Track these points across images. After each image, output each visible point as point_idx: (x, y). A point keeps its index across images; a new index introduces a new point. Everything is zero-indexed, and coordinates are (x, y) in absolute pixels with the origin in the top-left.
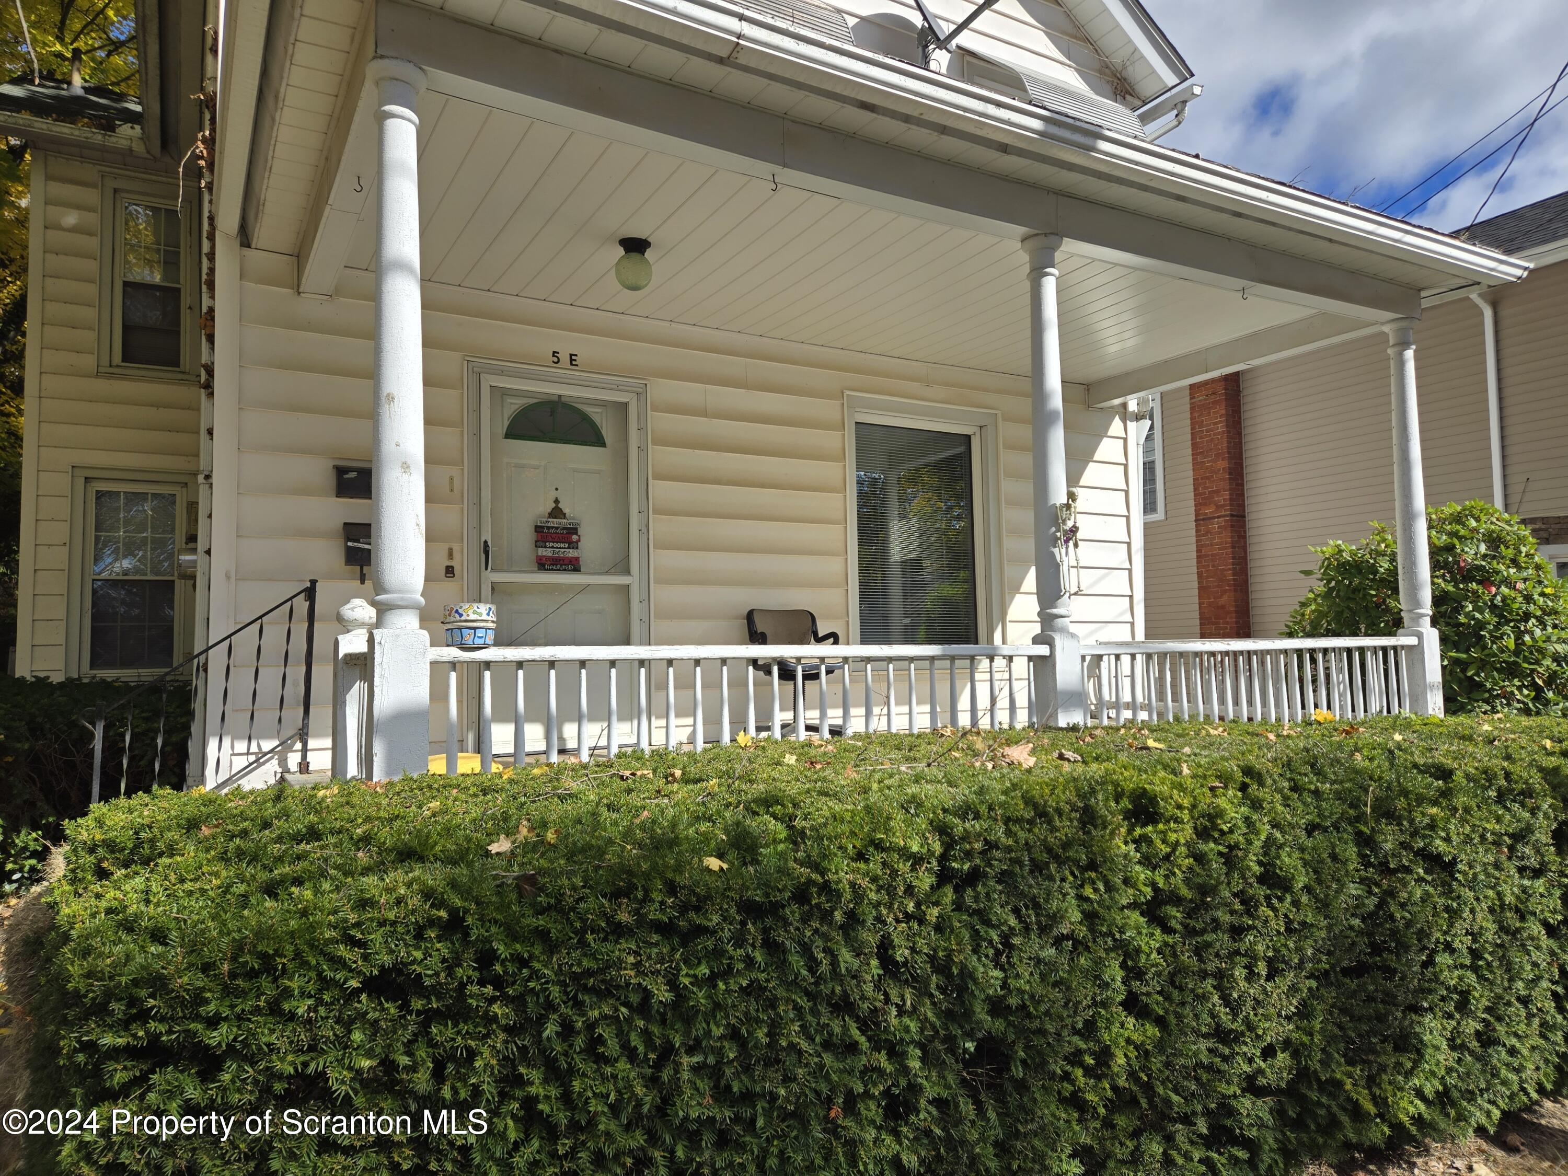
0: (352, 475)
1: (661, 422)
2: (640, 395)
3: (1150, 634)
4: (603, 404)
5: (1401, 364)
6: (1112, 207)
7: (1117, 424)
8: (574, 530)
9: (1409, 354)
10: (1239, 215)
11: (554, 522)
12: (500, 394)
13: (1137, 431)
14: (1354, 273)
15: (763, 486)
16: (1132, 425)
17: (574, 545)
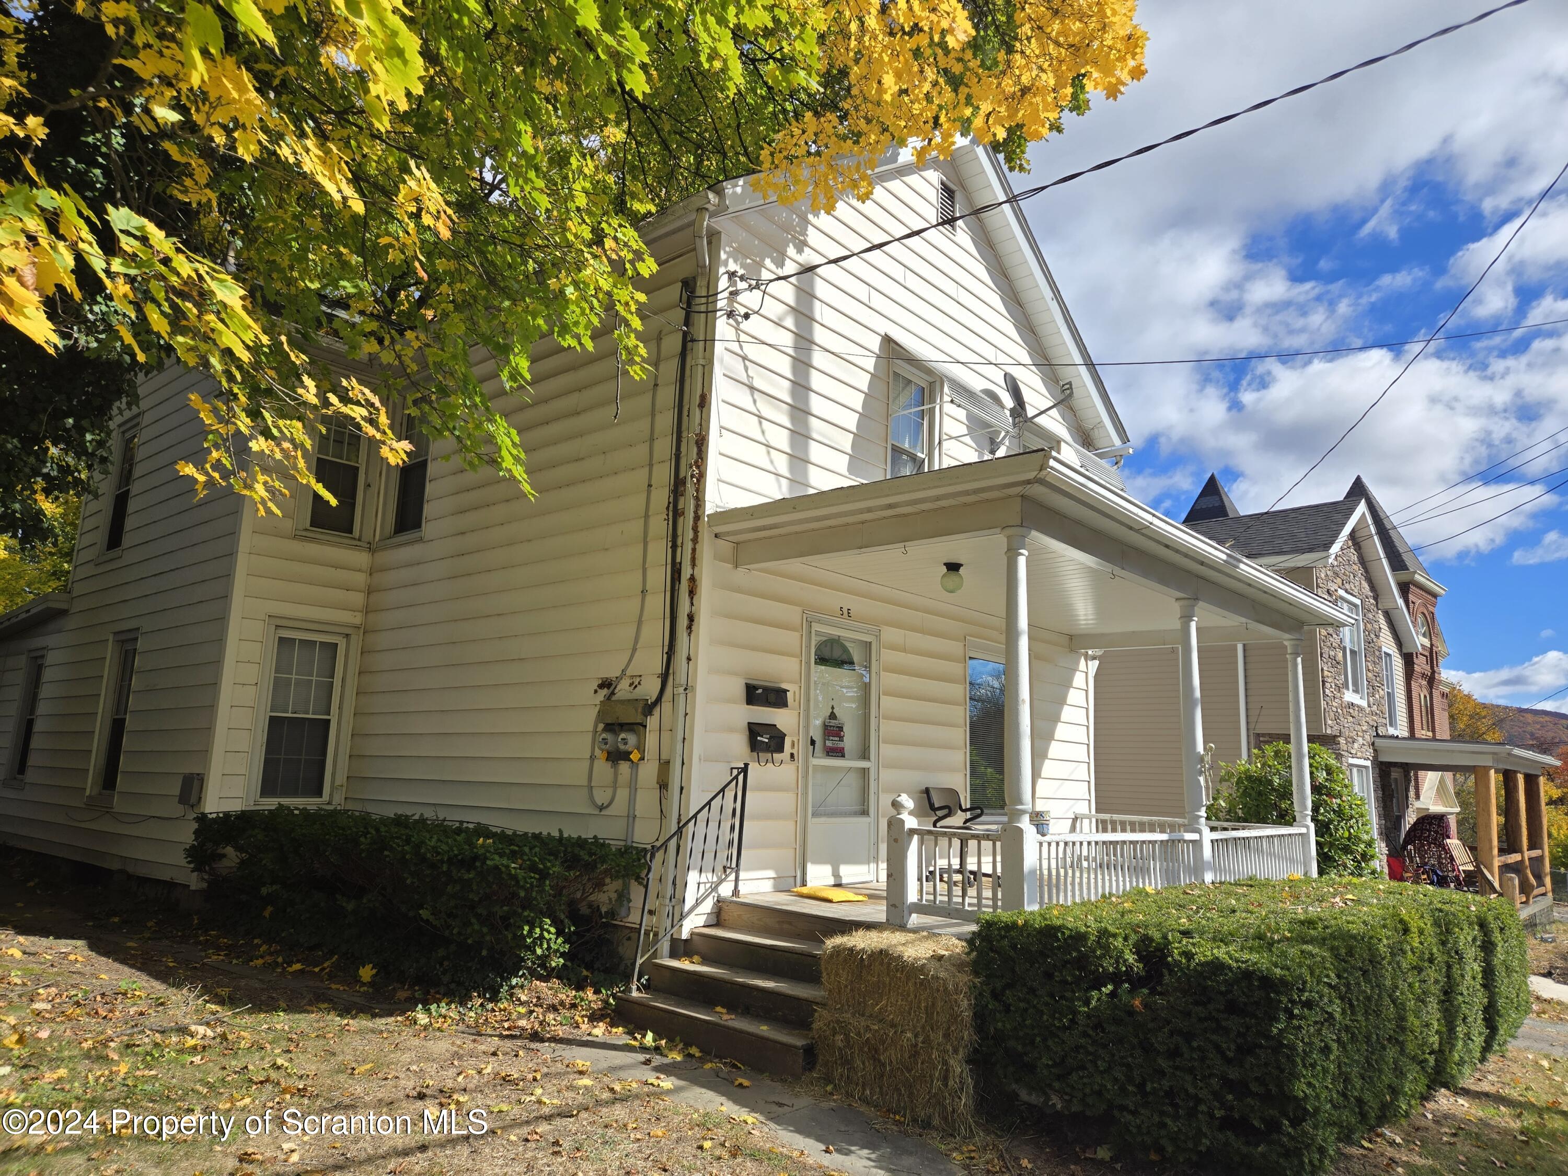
0: (760, 691)
1: (888, 656)
2: (878, 637)
3: (1098, 810)
4: (854, 641)
5: (1296, 665)
6: (1202, 578)
7: (1083, 660)
8: (841, 729)
9: (1299, 660)
10: (1250, 585)
11: (833, 722)
12: (818, 633)
13: (1094, 665)
14: (1284, 615)
15: (930, 700)
16: (1090, 663)
17: (841, 739)
